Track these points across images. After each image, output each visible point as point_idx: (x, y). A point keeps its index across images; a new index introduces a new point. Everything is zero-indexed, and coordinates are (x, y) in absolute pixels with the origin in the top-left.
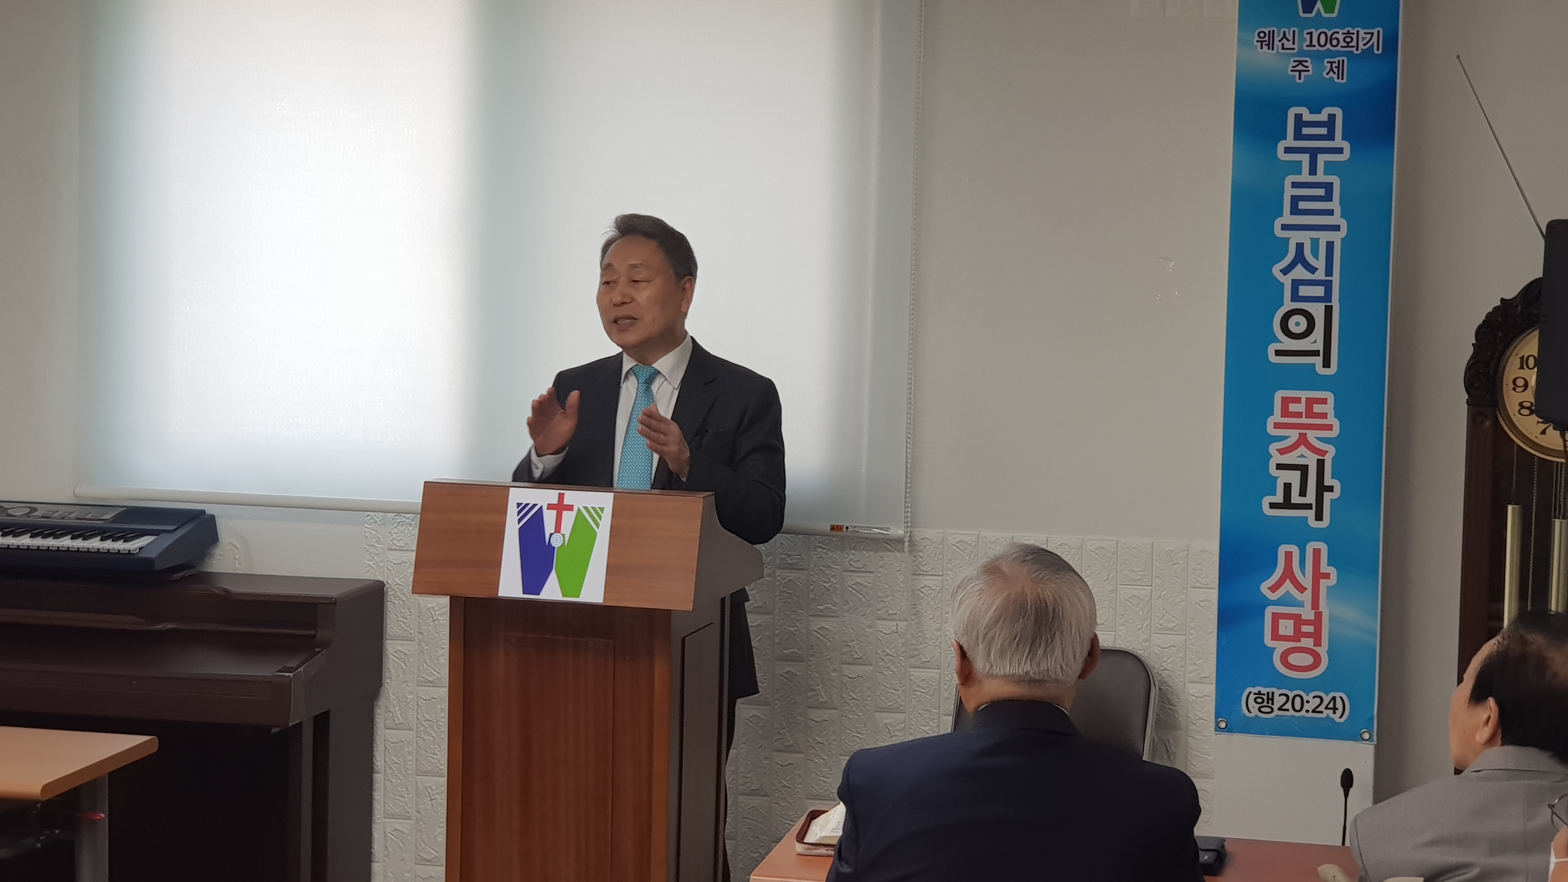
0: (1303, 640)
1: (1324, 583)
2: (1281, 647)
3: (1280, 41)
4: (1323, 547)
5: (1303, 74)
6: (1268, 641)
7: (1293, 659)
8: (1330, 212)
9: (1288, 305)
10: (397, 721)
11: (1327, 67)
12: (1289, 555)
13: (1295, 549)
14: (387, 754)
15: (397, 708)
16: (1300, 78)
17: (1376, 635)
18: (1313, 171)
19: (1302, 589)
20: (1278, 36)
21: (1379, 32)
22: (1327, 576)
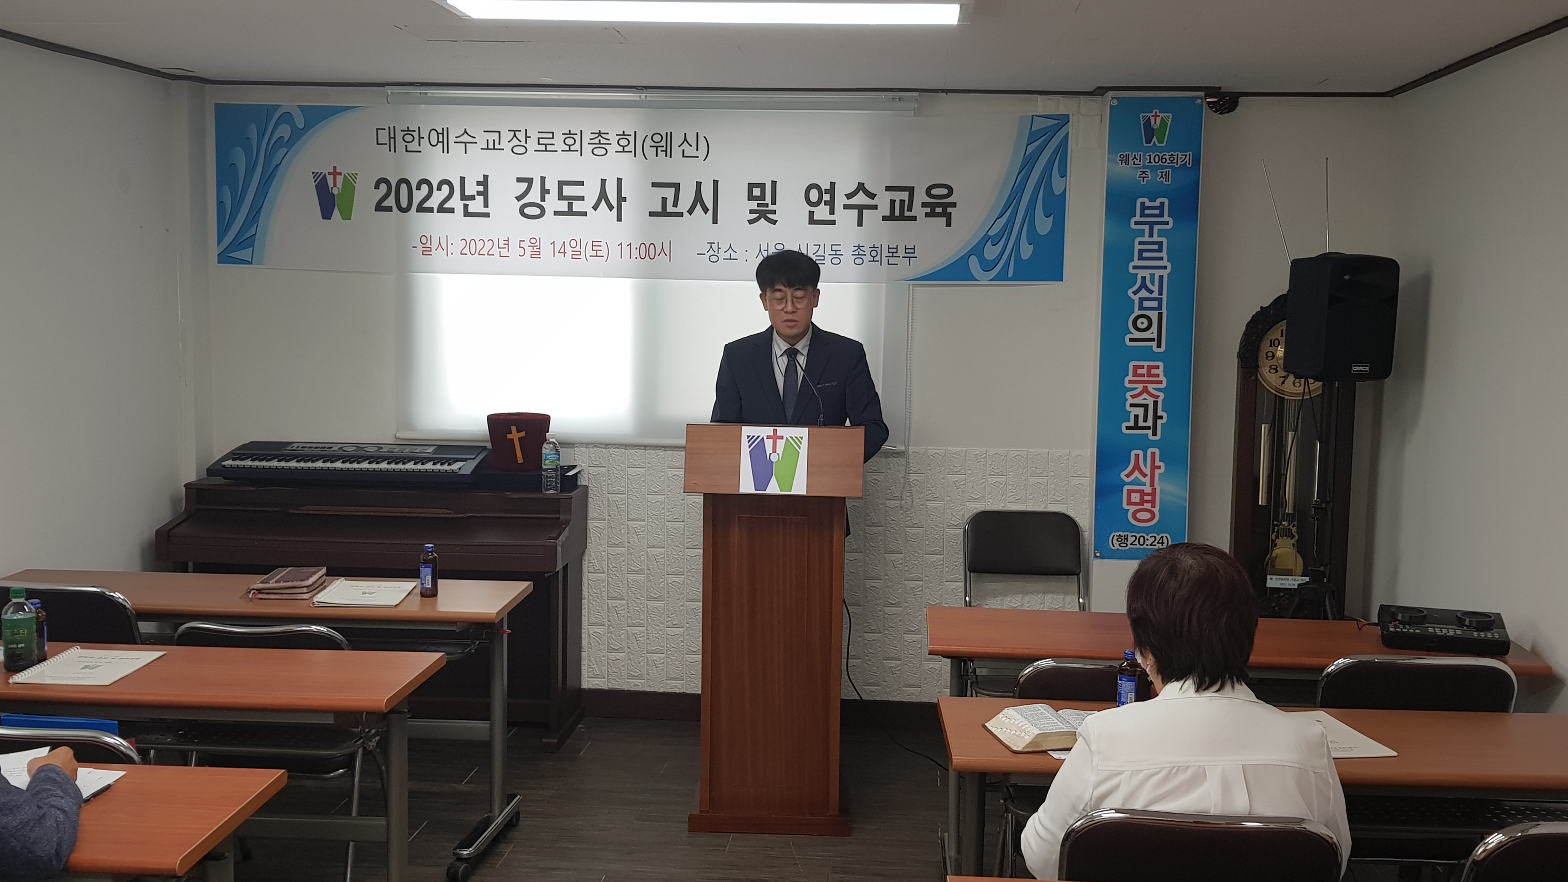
0: (1145, 504)
1: (1157, 472)
2: (1132, 508)
3: (1132, 160)
4: (1157, 451)
5: (1145, 179)
6: (1125, 506)
7: (1140, 515)
8: (1162, 259)
9: (1137, 312)
10: (596, 568)
11: (1159, 175)
12: (1137, 456)
13: (1141, 453)
14: (590, 587)
15: (596, 561)
16: (1143, 181)
17: (1186, 502)
18: (1151, 235)
19: (1145, 476)
20: (1132, 156)
21: (1190, 154)
22: (1159, 467)
